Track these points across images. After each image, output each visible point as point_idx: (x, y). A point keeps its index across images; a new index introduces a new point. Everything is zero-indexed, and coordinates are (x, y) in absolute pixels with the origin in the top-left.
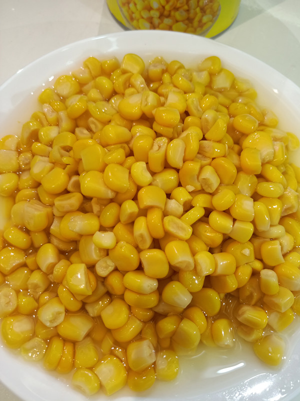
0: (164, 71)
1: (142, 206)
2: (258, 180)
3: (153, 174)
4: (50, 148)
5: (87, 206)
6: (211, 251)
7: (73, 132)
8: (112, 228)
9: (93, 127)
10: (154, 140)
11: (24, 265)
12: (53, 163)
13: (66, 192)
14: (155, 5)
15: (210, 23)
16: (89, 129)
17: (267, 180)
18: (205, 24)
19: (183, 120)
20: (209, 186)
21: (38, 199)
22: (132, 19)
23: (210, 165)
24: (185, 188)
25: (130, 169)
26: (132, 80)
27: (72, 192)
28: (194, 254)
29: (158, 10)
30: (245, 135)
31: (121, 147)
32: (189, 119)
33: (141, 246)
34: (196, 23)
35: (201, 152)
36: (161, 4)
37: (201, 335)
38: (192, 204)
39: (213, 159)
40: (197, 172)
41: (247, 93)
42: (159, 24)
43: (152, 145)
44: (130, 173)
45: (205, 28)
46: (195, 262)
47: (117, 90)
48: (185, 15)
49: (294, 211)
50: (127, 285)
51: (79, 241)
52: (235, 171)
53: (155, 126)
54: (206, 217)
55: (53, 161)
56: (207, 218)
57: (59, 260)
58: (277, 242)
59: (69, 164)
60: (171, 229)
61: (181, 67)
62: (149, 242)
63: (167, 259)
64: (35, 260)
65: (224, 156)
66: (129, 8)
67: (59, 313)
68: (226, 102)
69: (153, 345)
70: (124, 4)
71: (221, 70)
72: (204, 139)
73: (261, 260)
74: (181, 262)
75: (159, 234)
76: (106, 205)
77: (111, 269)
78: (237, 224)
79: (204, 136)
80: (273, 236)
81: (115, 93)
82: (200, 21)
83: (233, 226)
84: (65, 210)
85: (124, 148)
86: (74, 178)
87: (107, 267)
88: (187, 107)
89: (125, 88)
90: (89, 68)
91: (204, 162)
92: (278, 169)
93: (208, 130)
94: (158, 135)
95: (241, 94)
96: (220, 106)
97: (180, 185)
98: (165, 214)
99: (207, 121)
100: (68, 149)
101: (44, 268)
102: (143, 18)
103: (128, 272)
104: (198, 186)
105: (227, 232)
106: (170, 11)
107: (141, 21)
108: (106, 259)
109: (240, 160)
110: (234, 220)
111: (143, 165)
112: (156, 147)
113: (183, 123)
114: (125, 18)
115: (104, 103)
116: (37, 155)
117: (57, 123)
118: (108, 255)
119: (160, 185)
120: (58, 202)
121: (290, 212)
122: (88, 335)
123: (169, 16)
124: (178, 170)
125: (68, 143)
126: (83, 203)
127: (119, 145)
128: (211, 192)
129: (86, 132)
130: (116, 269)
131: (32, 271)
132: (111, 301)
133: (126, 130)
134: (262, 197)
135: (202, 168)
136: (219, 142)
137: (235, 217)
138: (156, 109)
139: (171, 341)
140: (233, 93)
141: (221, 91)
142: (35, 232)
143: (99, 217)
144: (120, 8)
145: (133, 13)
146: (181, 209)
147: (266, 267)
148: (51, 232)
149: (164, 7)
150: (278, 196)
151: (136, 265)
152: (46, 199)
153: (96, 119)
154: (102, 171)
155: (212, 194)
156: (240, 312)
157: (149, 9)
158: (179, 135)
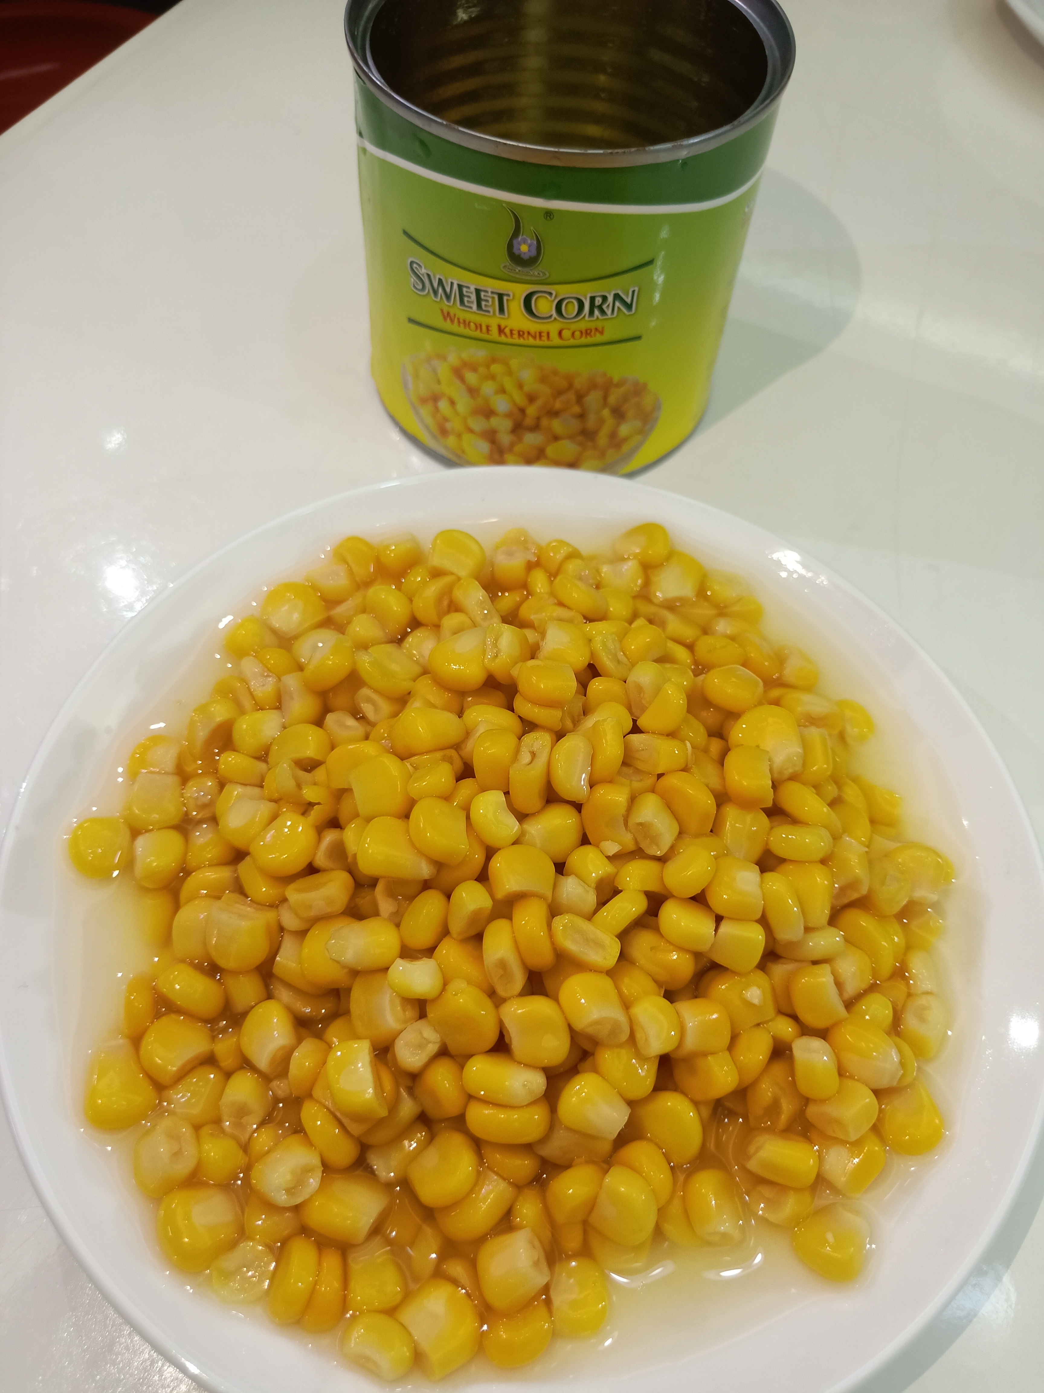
0: (531, 566)
1: (500, 895)
2: (771, 822)
3: (522, 817)
4: (263, 766)
5: (363, 902)
6: (670, 995)
7: (319, 722)
8: (430, 951)
9: (368, 709)
10: (520, 739)
11: (209, 1060)
12: (276, 801)
13: (311, 870)
14: (501, 404)
15: (638, 438)
16: (357, 715)
17: (794, 821)
18: (625, 440)
19: (583, 685)
20: (654, 840)
21: (240, 889)
22: (444, 432)
23: (653, 790)
24: (597, 846)
25: (467, 809)
26: (458, 594)
27: (325, 870)
28: (627, 1005)
29: (509, 415)
30: (732, 715)
31: (444, 759)
32: (596, 685)
33: (501, 992)
34: (602, 439)
35: (627, 761)
36: (514, 403)
37: (659, 1210)
38: (615, 884)
39: (660, 776)
40: (622, 810)
41: (736, 608)
42: (512, 445)
43: (517, 751)
44: (468, 818)
45: (625, 448)
46: (632, 1023)
47: (421, 616)
48: (575, 425)
49: (864, 891)
50: (472, 1089)
51: (348, 990)
52: (710, 802)
53: (518, 703)
54: (651, 915)
55: (276, 796)
56: (653, 919)
57: (299, 1040)
58: (826, 968)
59: (319, 804)
60: (570, 945)
61: (574, 555)
62: (519, 980)
63: (566, 1018)
64: (238, 1042)
65: (685, 769)
66: (437, 410)
67: (307, 1170)
68: (688, 633)
69: (541, 1242)
70: (423, 401)
71: (672, 555)
72: (636, 729)
73: (794, 1017)
74: (596, 1023)
75: (544, 957)
76: (411, 898)
77: (432, 1048)
78: (725, 928)
79: (635, 721)
80: (817, 956)
81: (415, 623)
82: (613, 435)
83: (716, 930)
84: (313, 913)
85: (450, 760)
86: (330, 836)
87: (421, 1046)
88: (592, 654)
89: (441, 615)
90: (347, 563)
91: (637, 785)
92: (817, 794)
93: (643, 709)
94: (528, 726)
95: (722, 611)
96: (671, 644)
97: (585, 841)
98: (554, 911)
99: (640, 688)
100: (310, 766)
101: (263, 1060)
102: (471, 431)
103: (475, 1055)
104: (628, 840)
105: (704, 948)
106: (538, 419)
107: (467, 437)
108: (421, 1024)
109: (723, 778)
110: (719, 919)
111: (496, 797)
112: (525, 757)
113: (585, 696)
114: (427, 428)
115: (390, 648)
116: (231, 782)
117: (278, 704)
118: (422, 1015)
119: (538, 842)
120: (294, 894)
121: (855, 896)
122: (377, 1230)
123: (536, 428)
124: (578, 807)
125: (310, 750)
126: (353, 897)
127: (439, 755)
128: (659, 853)
129: (351, 722)
130: (443, 1053)
131: (228, 1075)
132: (431, 1138)
133: (450, 718)
134: (782, 861)
135: (633, 799)
136: (672, 735)
137: (720, 912)
138: (519, 665)
139: (585, 1232)
140: (705, 611)
141: (671, 606)
142: (235, 973)
143: (398, 925)
144: (413, 407)
145: (446, 419)
146: (591, 898)
147: (806, 1030)
148: (276, 970)
149: (522, 411)
150: (820, 855)
151: (491, 1037)
152: (263, 890)
153: (376, 691)
154: (406, 816)
155: (662, 860)
156: (752, 1149)
157: (488, 413)
158: (576, 723)
